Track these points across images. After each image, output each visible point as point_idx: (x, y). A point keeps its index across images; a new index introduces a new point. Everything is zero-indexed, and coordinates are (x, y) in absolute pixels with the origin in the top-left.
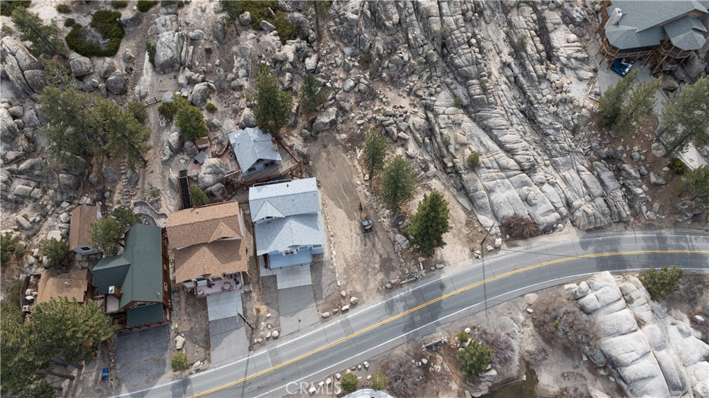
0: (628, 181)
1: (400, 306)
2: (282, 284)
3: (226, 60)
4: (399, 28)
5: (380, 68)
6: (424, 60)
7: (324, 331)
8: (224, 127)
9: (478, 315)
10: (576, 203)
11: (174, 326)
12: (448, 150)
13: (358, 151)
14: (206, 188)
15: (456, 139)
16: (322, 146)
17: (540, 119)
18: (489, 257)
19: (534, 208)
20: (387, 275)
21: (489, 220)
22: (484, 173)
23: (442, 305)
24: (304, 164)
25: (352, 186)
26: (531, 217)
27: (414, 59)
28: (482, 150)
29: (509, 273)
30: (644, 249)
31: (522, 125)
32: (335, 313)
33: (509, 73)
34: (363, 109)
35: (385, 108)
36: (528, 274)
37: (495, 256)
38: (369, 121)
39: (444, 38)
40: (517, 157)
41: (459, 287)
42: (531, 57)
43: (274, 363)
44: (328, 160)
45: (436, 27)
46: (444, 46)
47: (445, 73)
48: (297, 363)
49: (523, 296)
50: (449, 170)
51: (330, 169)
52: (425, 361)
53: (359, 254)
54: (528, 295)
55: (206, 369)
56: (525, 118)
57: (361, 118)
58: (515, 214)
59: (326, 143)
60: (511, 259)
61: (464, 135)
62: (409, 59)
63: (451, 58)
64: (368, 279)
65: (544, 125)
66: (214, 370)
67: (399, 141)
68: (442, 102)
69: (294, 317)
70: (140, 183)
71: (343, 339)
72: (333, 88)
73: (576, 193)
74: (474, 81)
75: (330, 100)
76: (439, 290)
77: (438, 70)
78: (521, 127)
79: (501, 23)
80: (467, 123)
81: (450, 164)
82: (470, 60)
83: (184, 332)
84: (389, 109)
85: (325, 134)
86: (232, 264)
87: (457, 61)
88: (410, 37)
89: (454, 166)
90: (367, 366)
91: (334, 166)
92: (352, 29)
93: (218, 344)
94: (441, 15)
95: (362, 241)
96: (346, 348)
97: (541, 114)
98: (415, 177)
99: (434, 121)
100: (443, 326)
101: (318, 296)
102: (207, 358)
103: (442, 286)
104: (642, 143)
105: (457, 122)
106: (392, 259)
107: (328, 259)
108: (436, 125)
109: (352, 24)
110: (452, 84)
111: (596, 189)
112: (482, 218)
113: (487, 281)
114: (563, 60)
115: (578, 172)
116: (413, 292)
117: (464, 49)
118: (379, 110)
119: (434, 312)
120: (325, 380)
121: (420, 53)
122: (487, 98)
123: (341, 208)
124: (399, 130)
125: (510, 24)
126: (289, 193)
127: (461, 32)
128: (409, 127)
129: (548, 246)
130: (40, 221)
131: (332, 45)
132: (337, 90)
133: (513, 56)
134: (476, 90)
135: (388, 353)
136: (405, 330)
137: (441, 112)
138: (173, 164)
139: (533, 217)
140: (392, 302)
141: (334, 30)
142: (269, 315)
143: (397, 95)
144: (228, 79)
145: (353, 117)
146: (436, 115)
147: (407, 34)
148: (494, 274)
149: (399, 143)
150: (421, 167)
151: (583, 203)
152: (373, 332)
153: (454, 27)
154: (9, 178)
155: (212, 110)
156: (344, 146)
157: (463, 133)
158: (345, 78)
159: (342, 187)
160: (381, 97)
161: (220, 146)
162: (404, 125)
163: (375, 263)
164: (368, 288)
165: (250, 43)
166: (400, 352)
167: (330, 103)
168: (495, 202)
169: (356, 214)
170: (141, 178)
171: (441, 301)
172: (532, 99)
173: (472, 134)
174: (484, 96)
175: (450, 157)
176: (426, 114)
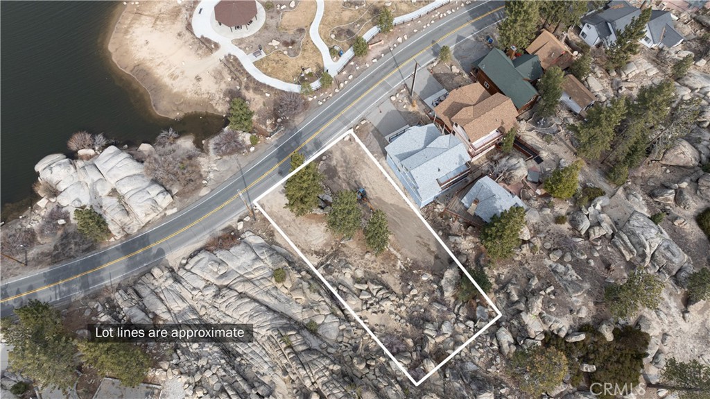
1: (309, 148)
3: (586, 271)
6: (368, 363)
7: (359, 112)
8: (536, 212)
9: (247, 163)
10: (170, 281)
11: (466, 76)
12: (310, 284)
13: (403, 267)
14: (510, 156)
15: (304, 293)
17: (216, 349)
18: (246, 211)
19: (212, 259)
20: (328, 166)
21: (253, 240)
22: (265, 272)
23: (277, 159)
26: (213, 253)
27: (382, 363)
28: (274, 292)
30: (104, 269)
32: (357, 125)
34: (418, 306)
36: (210, 208)
37: (241, 214)
38: (404, 296)
40: (236, 294)
41: (267, 178)
43: (384, 82)
44: (426, 245)
48: (369, 88)
49: (212, 190)
51: (420, 237)
52: (279, 120)
53: (358, 173)
54: (208, 192)
55: (428, 65)
57: (414, 296)
58: (229, 250)
59: (438, 261)
60: (226, 215)
61: (296, 299)
64: (342, 157)
68: (332, 327)
69: (386, 112)
71: (343, 112)
72: (463, 322)
73: (171, 290)
74: (301, 348)
76: (282, 169)
80: (295, 312)
81: (304, 273)
82: (311, 365)
83: (456, 76)
86: (447, 107)
87: (328, 361)
88: (397, 386)
89: (299, 272)
90: (319, 102)
91: (417, 242)
93: (429, 80)
95: (360, 184)
96: (338, 108)
97: (216, 354)
99: (334, 306)
100: (272, 146)
101: (376, 131)
102: (431, 71)
103: (281, 174)
105: (308, 309)
106: (329, 179)
108: (330, 304)
110: (327, 349)
111: (150, 300)
112: (260, 241)
113: (244, 191)
115: (169, 311)
118: (399, 306)
119: (282, 153)
120: (345, 85)
121: (377, 370)
122: (280, 332)
123: (391, 204)
124: (369, 291)
128: (358, 296)
129: (195, 239)
130: (617, 91)
131: (493, 370)
132: (458, 321)
135: (307, 115)
136: (301, 133)
137: (328, 317)
138: (553, 163)
142: (405, 107)
143: (386, 325)
144: (568, 254)
145: (424, 296)
146: (333, 314)
149: (363, 281)
151: (163, 285)
152: (324, 123)
155: (559, 220)
156: (418, 267)
157: (298, 301)
158: (457, 336)
159: (401, 224)
160: (402, 321)
161: (528, 197)
162: (365, 295)
163: (342, 171)
164: (340, 151)
165: (577, 302)
166: (298, 120)
167: (458, 306)
168: (250, 252)
169: (376, 204)
170: (571, 146)
171: (278, 162)
172: (228, 368)
173: (288, 303)
174: (284, 333)
175: (306, 279)
176: (346, 315)
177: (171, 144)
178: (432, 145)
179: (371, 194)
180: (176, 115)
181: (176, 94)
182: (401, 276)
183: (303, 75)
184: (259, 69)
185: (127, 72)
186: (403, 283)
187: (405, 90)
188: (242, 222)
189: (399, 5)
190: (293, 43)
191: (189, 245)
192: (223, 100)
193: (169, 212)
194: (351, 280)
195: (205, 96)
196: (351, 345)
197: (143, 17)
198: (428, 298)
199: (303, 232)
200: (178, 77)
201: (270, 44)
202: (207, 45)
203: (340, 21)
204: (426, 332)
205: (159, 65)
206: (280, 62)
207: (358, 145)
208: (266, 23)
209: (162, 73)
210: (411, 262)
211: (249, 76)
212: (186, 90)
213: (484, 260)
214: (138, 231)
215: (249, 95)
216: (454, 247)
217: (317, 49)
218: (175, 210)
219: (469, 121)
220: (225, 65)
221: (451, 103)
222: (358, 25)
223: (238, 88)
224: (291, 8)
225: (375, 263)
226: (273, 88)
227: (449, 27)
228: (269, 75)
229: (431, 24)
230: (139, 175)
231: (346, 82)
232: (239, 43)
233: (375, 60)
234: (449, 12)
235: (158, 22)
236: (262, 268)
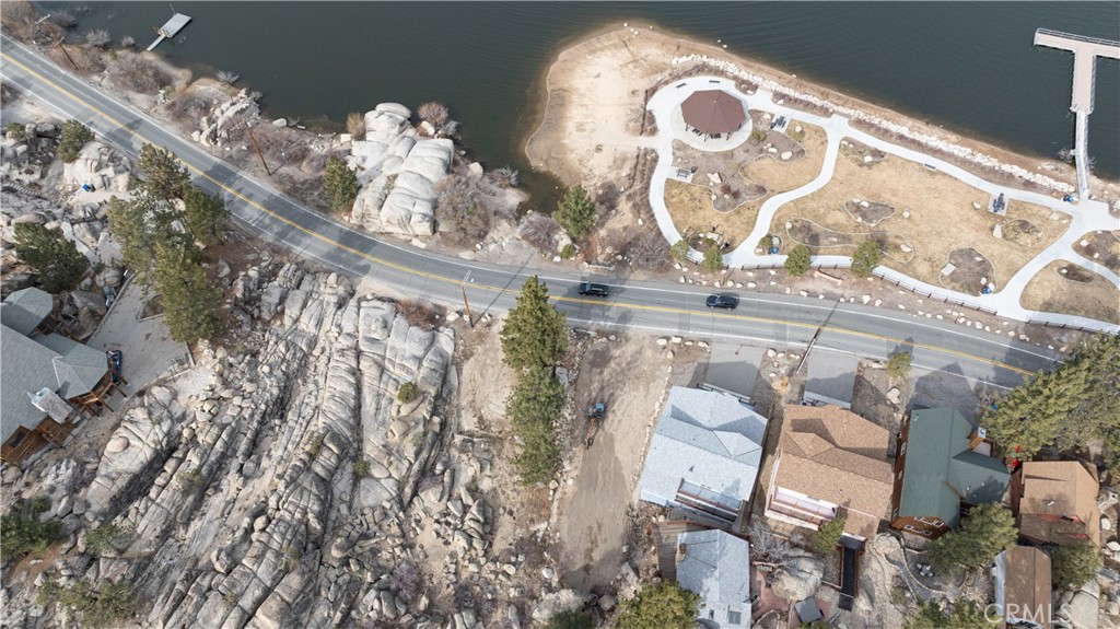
0: (252, 287)
1: (612, 313)
7: (712, 329)
9: (535, 267)
10: (334, 299)
11: (898, 416)
12: (425, 435)
13: (540, 534)
14: (816, 560)
15: (405, 434)
16: (591, 572)
17: (275, 391)
19: (384, 317)
20: (607, 350)
21: (443, 342)
22: (405, 378)
23: (566, 292)
25: (582, 482)
26: (396, 315)
27: (362, 581)
28: (384, 402)
30: (311, 236)
31: (303, 403)
32: (691, 341)
33: (249, 466)
34: (491, 587)
38: (495, 560)
40: (354, 365)
42: (202, 455)
43: (785, 327)
44: (594, 543)
45: (294, 581)
48: (757, 316)
49: (475, 260)
51: (599, 527)
52: (620, 257)
53: (626, 389)
54: (468, 258)
55: (866, 358)
57: (504, 574)
58: (410, 325)
59: (583, 574)
60: (454, 295)
61: (391, 431)
64: (632, 356)
65: (278, 384)
66: (857, 354)
68: (378, 493)
69: (742, 360)
71: (695, 313)
73: (322, 307)
74: (319, 470)
78: (306, 400)
79: (175, 548)
80: (372, 446)
81: (436, 419)
82: (298, 491)
83: (886, 404)
86: (806, 417)
87: (316, 508)
88: (339, 615)
89: (434, 413)
90: (683, 278)
91: (590, 528)
93: (846, 376)
94: (268, 591)
95: (614, 402)
97: (268, 395)
99: (411, 480)
100: (580, 275)
101: (703, 367)
102: (863, 369)
105: (385, 451)
106: (590, 363)
108: (413, 473)
110: (343, 502)
112: (449, 349)
113: (499, 290)
115: (296, 321)
116: (589, 319)
118: (471, 560)
122: (325, 435)
123: (616, 458)
124: (466, 508)
125: (165, 535)
127: (271, 536)
128: (449, 501)
129: (403, 288)
133: (218, 484)
134: (327, 457)
135: (653, 280)
136: (623, 290)
137: (391, 481)
139: (393, 314)
140: (619, 321)
142: (773, 375)
143: (430, 558)
145: (515, 587)
146: (401, 484)
148: (486, 292)
152: (659, 304)
156: (556, 556)
157: (389, 434)
159: (598, 490)
160: (452, 577)
162: (455, 507)
163: (614, 370)
164: (638, 348)
166: (640, 275)
168: (422, 348)
169: (601, 439)
171: (564, 296)
172: (257, 417)
173: (379, 426)
174: (325, 440)
175: (430, 427)
176: (411, 502)
177: (501, 186)
179: (610, 424)
180: (537, 164)
181: (563, 146)
182: (522, 538)
183: (702, 235)
184: (666, 190)
185: (548, 89)
186: (513, 547)
187: (798, 357)
188: (457, 315)
189: (919, 260)
190: (736, 195)
192: (596, 189)
193: (416, 242)
194: (468, 480)
195: (585, 171)
196: (368, 529)
197: (624, 50)
198: (517, 594)
199: (497, 385)
200: (583, 130)
201: (709, 175)
202: (647, 123)
203: (818, 218)
204: (456, 617)
205: (582, 106)
206: (697, 202)
208: (732, 152)
209: (575, 114)
210: (557, 541)
211: (647, 187)
212: (576, 149)
214: (375, 232)
215: (624, 206)
216: (617, 580)
217: (754, 223)
218: (423, 246)
219: (800, 454)
220: (638, 157)
221: (815, 417)
222: (835, 240)
223: (622, 189)
224: (780, 158)
225: (515, 494)
226: (655, 220)
227: (956, 343)
228: (668, 204)
229: (934, 317)
230: (431, 183)
231: (740, 286)
232: (680, 147)
233: (805, 294)
234: (979, 325)
235: (631, 66)
236: (409, 371)
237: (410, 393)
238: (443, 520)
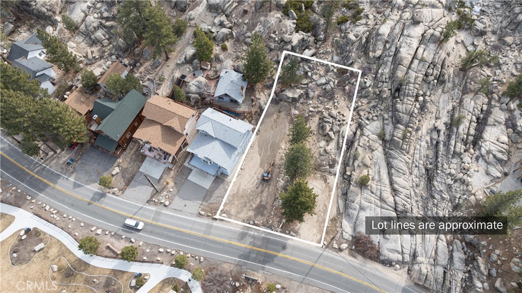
0: (475, 271)
1: (249, 240)
2: (191, 178)
3: (253, 23)
4: (377, 62)
5: (347, 82)
6: (378, 93)
7: (194, 222)
8: (224, 63)
9: (293, 282)
10: (419, 259)
11: (120, 160)
12: (354, 162)
14: (189, 93)
15: (363, 158)
16: (278, 110)
17: (435, 183)
18: (331, 251)
19: (386, 241)
20: (256, 216)
21: (348, 227)
22: (366, 194)
23: (275, 259)
24: (258, 115)
25: (278, 146)
26: (379, 245)
27: (373, 88)
28: (377, 177)
29: (336, 272)
31: (419, 178)
32: (208, 216)
33: (435, 136)
34: (320, 102)
35: (333, 109)
36: (348, 282)
37: (335, 253)
38: (318, 112)
39: (401, 85)
40: (397, 198)
41: (295, 256)
42: (459, 135)
43: (154, 219)
44: (275, 121)
45: (400, 74)
46: (398, 90)
47: (387, 110)
48: (165, 229)
50: (345, 177)
51: (272, 127)
52: (237, 284)
53: (249, 191)
55: (118, 196)
56: (426, 176)
57: (314, 108)
58: (369, 236)
59: (281, 110)
60: (344, 264)
61: (371, 160)
62: (369, 87)
63: (396, 101)
64: (243, 210)
65: (435, 189)
66: (122, 199)
67: (327, 136)
68: (372, 128)
69: (184, 201)
70: (158, 68)
71: (201, 234)
72: (311, 78)
73: (425, 251)
74: (401, 127)
75: (305, 84)
76: (281, 248)
77: (384, 104)
78: (418, 180)
79: (455, 98)
80: (379, 153)
81: (348, 173)
82: (408, 110)
83: (122, 167)
84: (334, 112)
85: (286, 104)
86: (168, 145)
87: (398, 106)
88: (380, 71)
89: (350, 176)
90: (201, 261)
91: (276, 127)
92: (347, 46)
93: (134, 186)
94: (409, 68)
95: (257, 184)
96: (198, 241)
97: (439, 180)
98: (321, 166)
99: (358, 137)
100: (266, 272)
101: (206, 199)
102: (122, 190)
103: (284, 247)
104: (506, 252)
105: (372, 147)
106: (267, 208)
107: (228, 181)
108: (357, 141)
109: (349, 42)
110: (387, 120)
111: (443, 259)
112: (345, 223)
113: (317, 265)
114: (483, 151)
115: (438, 238)
116: (263, 237)
117: (409, 100)
118: (329, 109)
119: (267, 259)
120: (172, 250)
121: (379, 86)
122: (403, 144)
123: (260, 156)
124: (331, 130)
125: (461, 101)
126: (226, 125)
128: (339, 131)
129: (377, 273)
130: (98, 59)
131: (329, 50)
132: (312, 80)
133: (446, 126)
134: (399, 134)
135: (220, 263)
136: (240, 257)
137: (367, 134)
138: (182, 68)
139: (380, 246)
140: (246, 234)
141: (336, 41)
142: (171, 190)
143: (346, 106)
144: (246, 35)
145: (310, 104)
146: (362, 135)
147: (379, 69)
148: (324, 264)
149: (326, 138)
150: (329, 163)
151: (426, 262)
152: (220, 243)
153: (412, 81)
154: (98, 27)
155: (224, 49)
156: (292, 119)
157: (371, 158)
158: (322, 75)
159: (271, 143)
160: (336, 101)
161: (215, 73)
162: (336, 128)
163: (254, 202)
164: (240, 214)
165: (274, 20)
166: (227, 267)
167: (303, 86)
169: (266, 165)
170: (160, 66)
171: (276, 256)
172: (440, 165)
173: (377, 162)
174: (402, 141)
175: (352, 168)
176: (357, 130)
178: (211, 133)
179: (261, 172)
186: (310, 118)
187: (154, 199)
188: (341, 247)
189: (51, 258)
191: (384, 275)
194: (331, 143)
196: (374, 110)
198: (309, 102)
204: (333, 86)
207: (226, 204)
213: (269, 82)
219: (181, 117)
222: (95, 280)
229: (68, 216)
231: (169, 250)
234: (48, 208)
236: (366, 199)
237: (363, 183)
238: (341, 122)
